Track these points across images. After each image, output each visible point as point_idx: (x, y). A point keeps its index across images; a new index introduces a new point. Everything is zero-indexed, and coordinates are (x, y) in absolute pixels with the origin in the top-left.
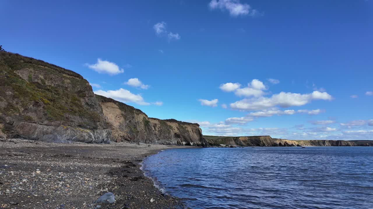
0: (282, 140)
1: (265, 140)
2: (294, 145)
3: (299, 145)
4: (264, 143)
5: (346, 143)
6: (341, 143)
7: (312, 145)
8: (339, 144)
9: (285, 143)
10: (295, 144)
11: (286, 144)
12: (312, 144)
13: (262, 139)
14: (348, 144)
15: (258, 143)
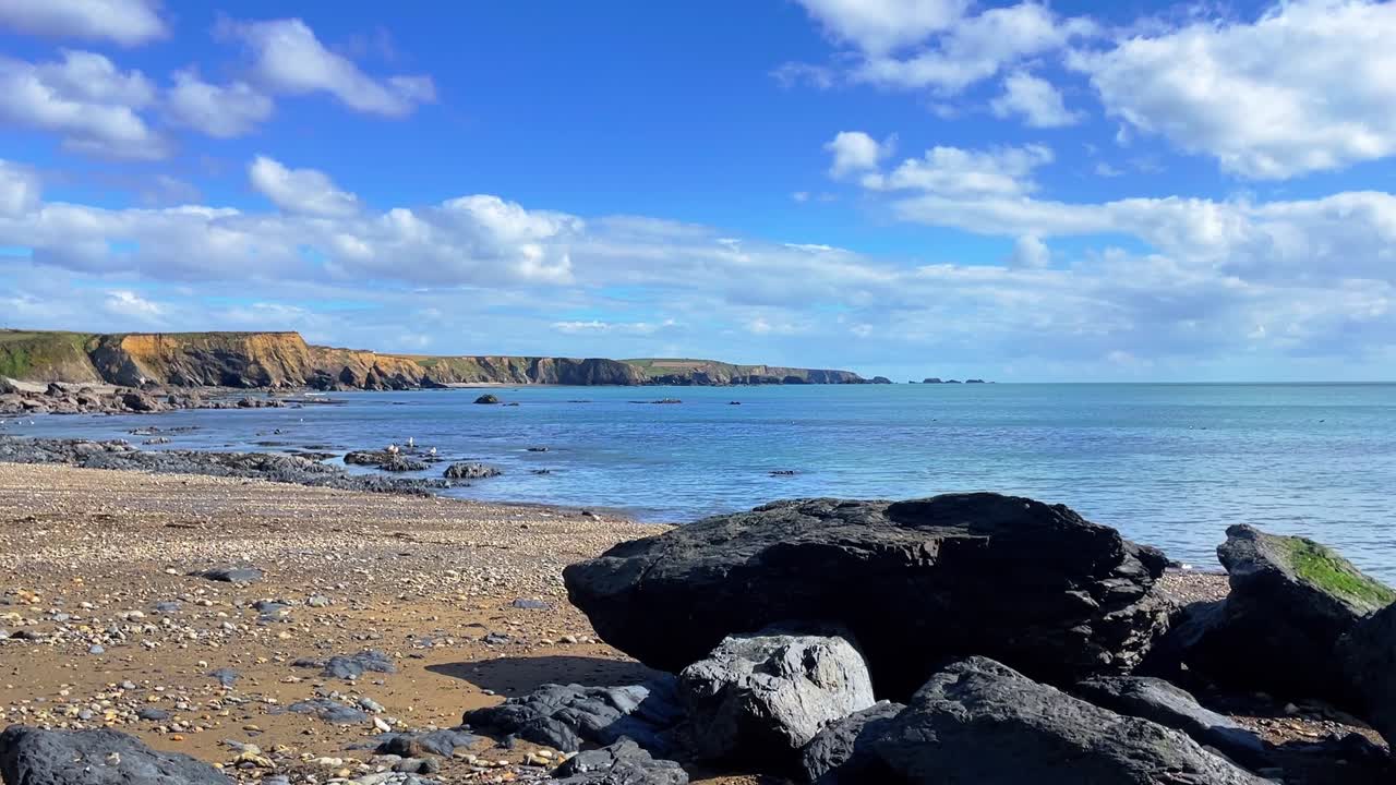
0: (352, 356)
1: (274, 354)
2: (409, 378)
3: (433, 378)
4: (262, 371)
5: (614, 370)
6: (596, 372)
7: (485, 380)
8: (591, 375)
9: (374, 372)
10: (410, 374)
11: (377, 378)
12: (484, 374)
13: (255, 349)
14: (622, 373)
15: (229, 370)
